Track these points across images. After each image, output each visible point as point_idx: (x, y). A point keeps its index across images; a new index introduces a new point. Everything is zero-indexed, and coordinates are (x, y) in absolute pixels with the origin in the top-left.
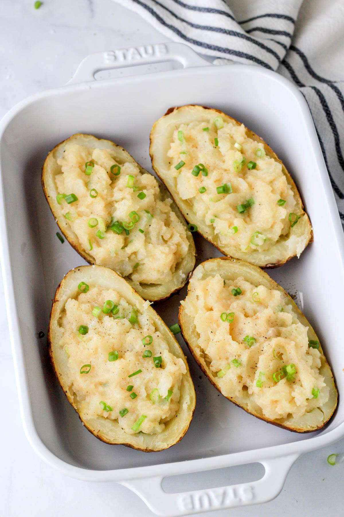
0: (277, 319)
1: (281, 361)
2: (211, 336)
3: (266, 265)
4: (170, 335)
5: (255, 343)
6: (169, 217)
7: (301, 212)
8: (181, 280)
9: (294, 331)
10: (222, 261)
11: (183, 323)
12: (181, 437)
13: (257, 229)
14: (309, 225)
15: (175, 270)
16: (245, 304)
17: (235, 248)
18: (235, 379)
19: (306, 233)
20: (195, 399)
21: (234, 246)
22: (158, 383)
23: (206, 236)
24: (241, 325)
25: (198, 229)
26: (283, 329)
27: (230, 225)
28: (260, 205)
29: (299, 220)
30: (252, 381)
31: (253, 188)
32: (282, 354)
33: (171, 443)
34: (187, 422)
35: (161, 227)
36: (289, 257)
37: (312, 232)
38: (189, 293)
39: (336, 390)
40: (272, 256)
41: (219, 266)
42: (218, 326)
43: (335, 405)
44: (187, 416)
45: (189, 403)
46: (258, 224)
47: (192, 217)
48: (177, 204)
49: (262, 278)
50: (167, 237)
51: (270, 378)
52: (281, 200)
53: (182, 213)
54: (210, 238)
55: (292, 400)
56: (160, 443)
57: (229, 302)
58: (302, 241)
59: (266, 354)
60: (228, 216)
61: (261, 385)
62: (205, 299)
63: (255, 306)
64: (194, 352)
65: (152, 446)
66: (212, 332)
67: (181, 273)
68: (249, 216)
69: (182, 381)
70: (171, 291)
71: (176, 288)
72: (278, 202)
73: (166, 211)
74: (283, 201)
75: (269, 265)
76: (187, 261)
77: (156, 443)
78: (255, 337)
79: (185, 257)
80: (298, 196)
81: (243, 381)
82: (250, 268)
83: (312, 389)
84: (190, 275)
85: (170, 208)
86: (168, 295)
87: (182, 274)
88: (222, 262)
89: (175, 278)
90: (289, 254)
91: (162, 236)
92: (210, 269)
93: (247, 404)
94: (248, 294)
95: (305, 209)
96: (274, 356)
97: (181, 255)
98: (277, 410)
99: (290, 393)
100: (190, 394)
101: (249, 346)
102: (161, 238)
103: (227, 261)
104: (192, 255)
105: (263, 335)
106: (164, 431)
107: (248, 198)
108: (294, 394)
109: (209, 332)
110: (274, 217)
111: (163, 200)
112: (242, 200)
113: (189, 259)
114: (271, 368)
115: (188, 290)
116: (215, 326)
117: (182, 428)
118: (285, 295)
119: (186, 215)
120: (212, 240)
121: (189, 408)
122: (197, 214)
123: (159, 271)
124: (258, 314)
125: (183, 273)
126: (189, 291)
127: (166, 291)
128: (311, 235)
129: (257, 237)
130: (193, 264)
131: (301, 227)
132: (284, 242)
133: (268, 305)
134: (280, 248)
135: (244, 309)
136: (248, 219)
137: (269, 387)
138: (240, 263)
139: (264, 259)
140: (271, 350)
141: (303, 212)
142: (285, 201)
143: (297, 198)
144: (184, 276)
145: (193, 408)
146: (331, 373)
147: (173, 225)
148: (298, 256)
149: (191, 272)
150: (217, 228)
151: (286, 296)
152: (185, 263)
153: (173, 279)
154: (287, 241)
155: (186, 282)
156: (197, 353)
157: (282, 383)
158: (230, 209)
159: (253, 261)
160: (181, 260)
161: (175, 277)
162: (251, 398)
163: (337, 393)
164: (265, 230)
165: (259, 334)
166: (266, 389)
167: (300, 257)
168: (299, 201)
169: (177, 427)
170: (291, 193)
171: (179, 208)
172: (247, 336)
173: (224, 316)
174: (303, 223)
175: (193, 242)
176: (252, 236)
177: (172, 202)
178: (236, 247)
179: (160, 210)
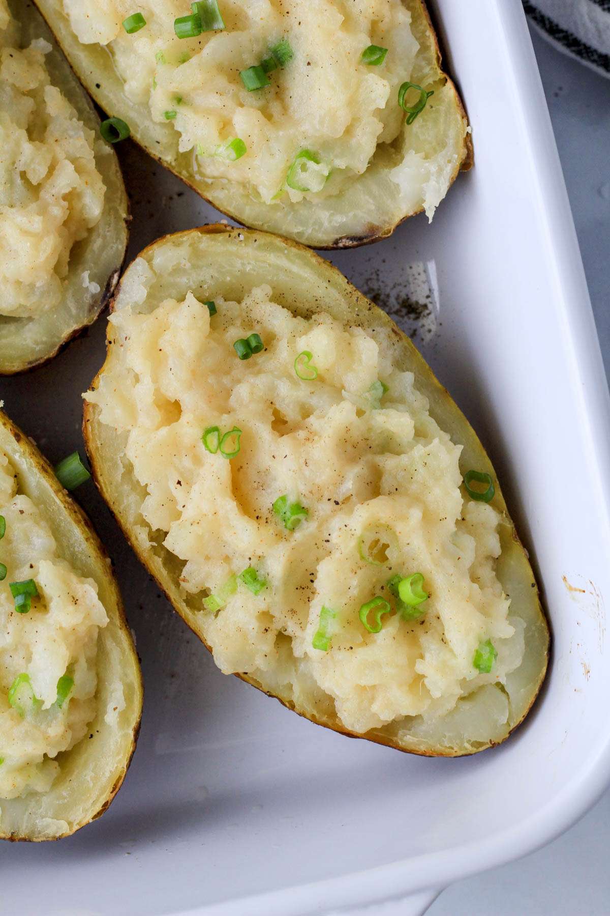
0: (370, 429)
1: (384, 567)
2: (178, 493)
3: (336, 242)
4: (59, 503)
5: (303, 521)
6: (40, 104)
7: (436, 73)
8: (87, 300)
9: (421, 470)
10: (206, 238)
11: (97, 448)
12: (108, 802)
13: (306, 144)
14: (459, 117)
15: (69, 271)
16: (273, 388)
17: (241, 190)
18: (253, 626)
19: (451, 142)
20: (138, 693)
21: (238, 183)
22: (29, 659)
23: (155, 152)
24: (263, 459)
25: (133, 132)
26: (389, 463)
27: (225, 127)
28: (309, 64)
29: (430, 101)
30: (302, 626)
31: (288, 13)
32: (386, 546)
33: (80, 818)
34: (120, 757)
35: (18, 144)
36: (402, 216)
37: (468, 140)
38: (112, 348)
39: (544, 625)
40: (351, 214)
41: (197, 254)
42: (198, 461)
43: (540, 671)
44: (119, 740)
45: (122, 705)
46: (306, 127)
47: (111, 96)
48: (66, 53)
49: (326, 284)
50: (37, 174)
51: (351, 621)
52: (371, 50)
53: (83, 81)
54: (168, 158)
55: (417, 682)
56: (49, 820)
57: (226, 380)
58: (440, 170)
59: (336, 555)
60: (214, 101)
61: (327, 643)
62: (155, 381)
63: (302, 393)
64: (133, 539)
65: (27, 826)
66: (179, 483)
67: (87, 280)
68: (279, 93)
69: (100, 644)
70: (58, 338)
71: (76, 327)
72: (365, 54)
73: (33, 86)
74: (381, 49)
75: (344, 240)
76: (105, 237)
77: (37, 821)
78: (305, 503)
79: (97, 226)
80: (425, 22)
81: (277, 626)
82: (287, 257)
83: (475, 654)
84: (114, 281)
85: (43, 75)
86: (53, 353)
87: (89, 282)
88: (206, 242)
89: (69, 294)
90: (403, 209)
91: (23, 175)
92: (170, 269)
93: (290, 687)
94: (283, 353)
95: (446, 65)
96: (362, 558)
97: (84, 220)
98: (375, 708)
99: (412, 663)
100: (126, 675)
101: (287, 532)
102: (19, 181)
103: (220, 237)
104: (117, 217)
105: (327, 495)
106: (57, 782)
107: (273, 40)
108: (421, 667)
109: (173, 485)
110: (352, 102)
111: (22, 45)
112: (257, 48)
113: (108, 231)
114: (355, 592)
115: (107, 342)
116: (187, 463)
117: (108, 774)
118: (393, 335)
119: (93, 90)
120: (173, 164)
121: (124, 717)
122: (126, 87)
123: (18, 283)
124: (313, 421)
125: (92, 279)
126: (110, 342)
127: (44, 339)
128: (466, 151)
129: (304, 168)
130: (120, 246)
131: (436, 121)
132: (386, 170)
133: (343, 387)
134: (375, 189)
135: (272, 403)
136: (275, 108)
137: (352, 648)
138: (257, 243)
139: (330, 222)
140: (353, 543)
141: (440, 74)
142: (386, 50)
143: (422, 28)
144: (95, 288)
145: (134, 717)
146: (531, 573)
147: (54, 130)
148: (430, 214)
149: (116, 271)
150: (184, 137)
151: (395, 339)
152: (97, 244)
153: (63, 302)
154: (395, 170)
155: (102, 307)
156: (141, 541)
157: (388, 632)
158: (222, 81)
159: (296, 231)
160: (85, 235)
161: (71, 291)
162: (302, 666)
163: (547, 635)
164: (328, 145)
165: (317, 493)
166: (341, 655)
167: (434, 218)
168: (429, 37)
169: (93, 774)
170: (403, 17)
171: (71, 67)
172: (283, 499)
173: (213, 439)
174: (443, 108)
175: (119, 174)
176: (288, 164)
177: (48, 47)
178: (244, 186)
179: (13, 86)
